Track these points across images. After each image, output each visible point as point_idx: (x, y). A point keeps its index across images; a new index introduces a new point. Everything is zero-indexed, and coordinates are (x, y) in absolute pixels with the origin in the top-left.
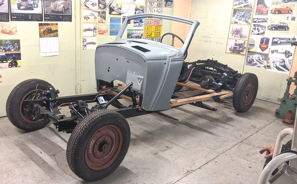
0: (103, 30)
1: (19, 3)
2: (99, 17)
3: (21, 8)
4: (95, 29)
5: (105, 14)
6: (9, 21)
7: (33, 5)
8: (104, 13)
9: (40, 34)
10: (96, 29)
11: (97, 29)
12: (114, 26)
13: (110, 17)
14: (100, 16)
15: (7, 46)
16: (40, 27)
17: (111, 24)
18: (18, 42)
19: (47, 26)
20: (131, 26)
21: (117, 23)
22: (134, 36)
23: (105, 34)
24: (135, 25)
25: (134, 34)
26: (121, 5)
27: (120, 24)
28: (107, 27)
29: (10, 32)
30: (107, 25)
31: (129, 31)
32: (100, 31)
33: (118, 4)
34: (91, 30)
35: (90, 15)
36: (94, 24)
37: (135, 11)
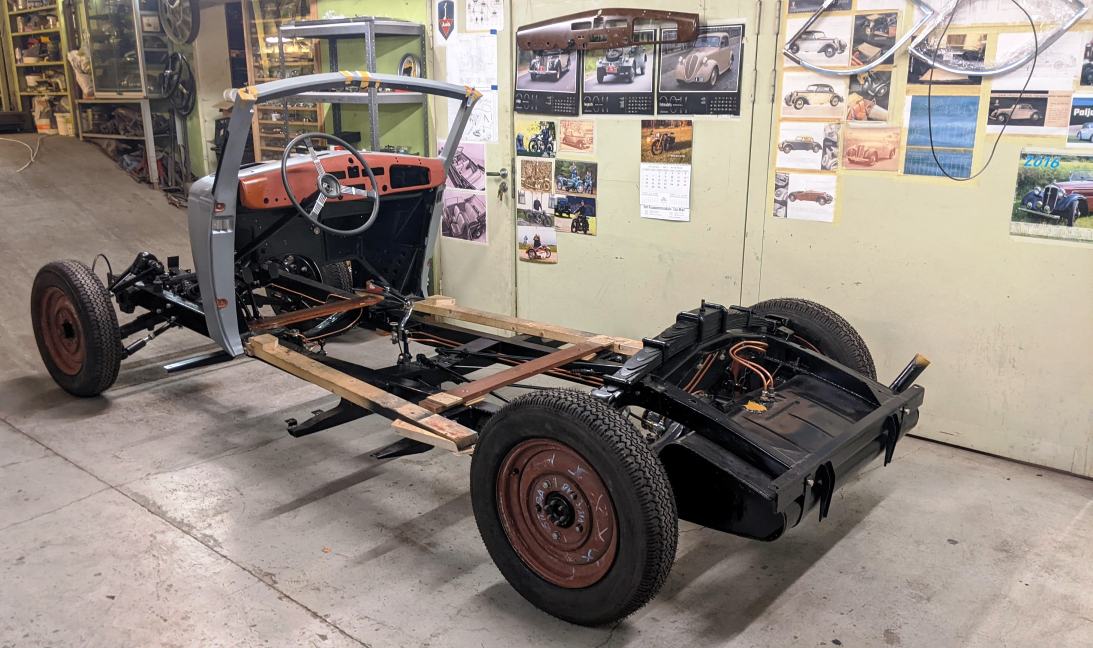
0: (872, 150)
1: (601, 66)
2: (855, 97)
3: (606, 78)
4: (829, 143)
5: (888, 85)
6: (577, 114)
7: (633, 70)
8: (882, 77)
9: (643, 151)
10: (835, 144)
11: (841, 144)
13: (914, 97)
15: (570, 177)
16: (645, 130)
17: (914, 124)
18: (592, 168)
19: (662, 130)
20: (1053, 137)
21: (952, 121)
22: (1068, 191)
23: (878, 165)
24: (1083, 131)
25: (1067, 180)
26: (985, 37)
27: (968, 125)
28: (893, 139)
29: (580, 142)
30: (896, 128)
31: (1032, 162)
32: (855, 153)
33: (965, 36)
34: (813, 149)
35: (812, 88)
36: (827, 124)
37: (1087, 61)
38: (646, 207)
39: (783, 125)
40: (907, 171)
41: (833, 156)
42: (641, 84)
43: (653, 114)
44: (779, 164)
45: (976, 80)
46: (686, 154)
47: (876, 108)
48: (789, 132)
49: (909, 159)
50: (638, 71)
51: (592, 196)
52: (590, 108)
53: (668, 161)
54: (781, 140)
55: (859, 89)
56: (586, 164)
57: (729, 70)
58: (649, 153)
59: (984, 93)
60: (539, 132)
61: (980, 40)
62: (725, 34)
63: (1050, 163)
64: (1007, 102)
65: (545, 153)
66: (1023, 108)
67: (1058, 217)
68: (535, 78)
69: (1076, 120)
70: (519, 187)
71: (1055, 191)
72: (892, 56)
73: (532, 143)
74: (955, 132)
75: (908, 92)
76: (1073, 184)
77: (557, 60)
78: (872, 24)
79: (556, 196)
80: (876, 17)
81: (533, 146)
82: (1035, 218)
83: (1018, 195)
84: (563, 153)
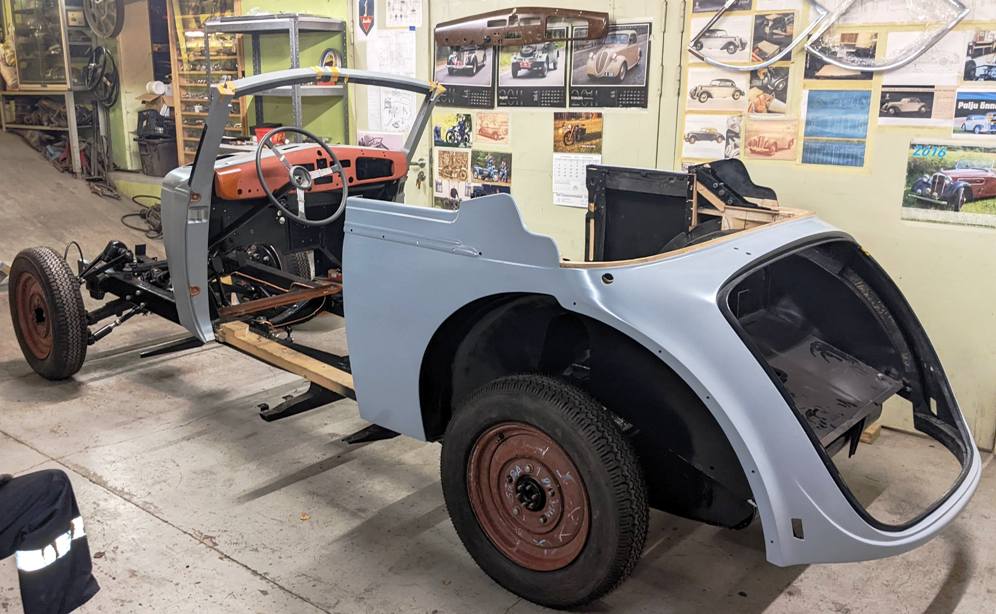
0: (772, 141)
1: (515, 61)
2: (756, 91)
3: (521, 73)
4: (732, 134)
5: (787, 80)
6: (492, 107)
7: (545, 65)
8: (781, 73)
9: (555, 141)
10: (737, 135)
11: (742, 135)
12: (826, 126)
13: (811, 91)
14: (759, 87)
15: (485, 167)
16: (557, 122)
17: (814, 115)
18: (507, 158)
19: (574, 122)
20: (940, 128)
21: (846, 113)
22: (955, 179)
23: (778, 155)
24: (967, 123)
25: (953, 168)
26: (876, 35)
27: (861, 117)
28: (792, 130)
29: (495, 133)
30: (795, 120)
31: (921, 152)
32: (756, 144)
33: (857, 34)
34: (716, 139)
35: (714, 83)
36: (729, 116)
37: (970, 58)
38: (558, 195)
39: (689, 117)
40: (805, 161)
41: (736, 146)
42: (554, 79)
43: (565, 107)
44: (685, 154)
45: (868, 75)
46: (596, 145)
47: (776, 100)
48: (694, 124)
49: (807, 149)
50: (551, 66)
51: (507, 185)
52: (504, 101)
53: (579, 151)
54: (686, 132)
55: (758, 83)
56: (502, 154)
57: (637, 66)
58: (562, 144)
59: (875, 87)
60: (456, 124)
61: (872, 38)
62: (634, 32)
63: (937, 152)
64: (897, 96)
65: (462, 144)
66: (912, 101)
67: (946, 203)
68: (452, 73)
69: (960, 113)
70: (436, 177)
71: (942, 179)
72: (790, 53)
73: (449, 134)
74: (849, 124)
75: (804, 86)
76: (958, 172)
77: (473, 56)
78: (771, 23)
79: (473, 185)
80: (775, 17)
81: (450, 138)
82: (925, 204)
83: (908, 182)
84: (479, 143)
